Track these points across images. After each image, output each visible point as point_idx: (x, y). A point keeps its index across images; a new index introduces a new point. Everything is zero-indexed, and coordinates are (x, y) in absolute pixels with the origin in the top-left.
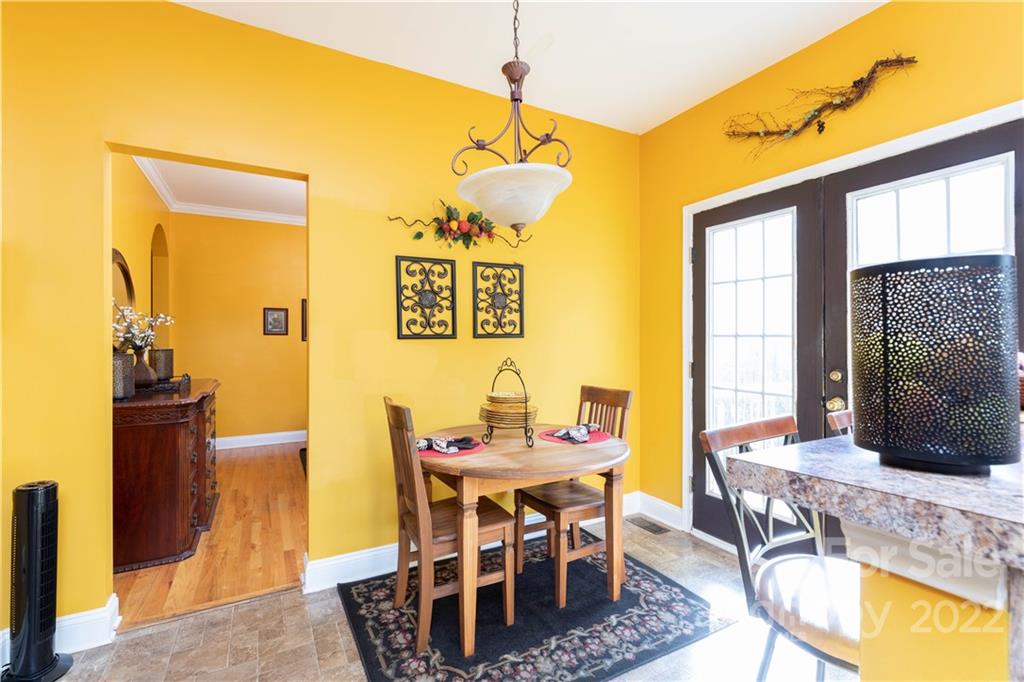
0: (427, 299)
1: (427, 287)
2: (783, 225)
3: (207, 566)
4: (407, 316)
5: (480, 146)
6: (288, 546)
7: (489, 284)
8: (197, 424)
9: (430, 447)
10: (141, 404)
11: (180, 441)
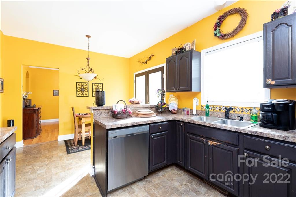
0: (82, 90)
1: (83, 88)
2: (143, 77)
3: (39, 139)
4: (78, 93)
5: (82, 69)
6: (56, 136)
7: (96, 87)
8: (37, 113)
9: (79, 115)
10: (26, 109)
11: (34, 116)
